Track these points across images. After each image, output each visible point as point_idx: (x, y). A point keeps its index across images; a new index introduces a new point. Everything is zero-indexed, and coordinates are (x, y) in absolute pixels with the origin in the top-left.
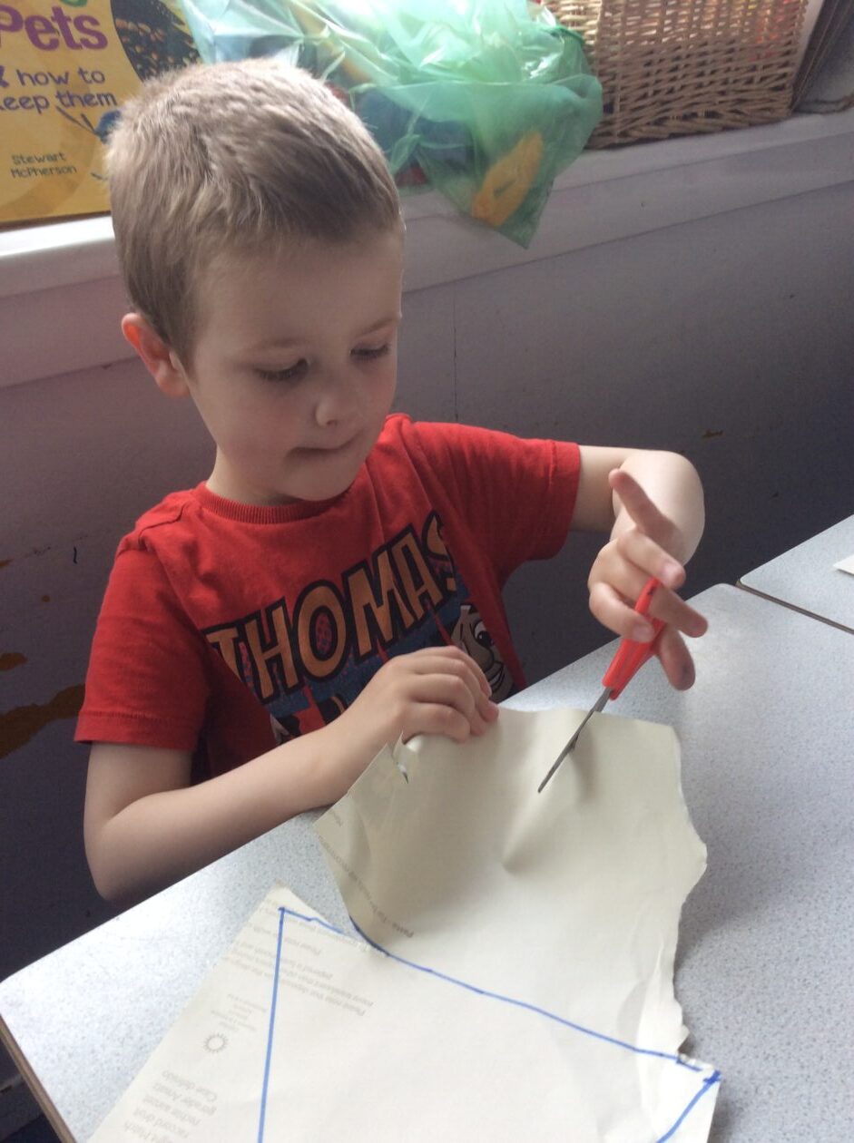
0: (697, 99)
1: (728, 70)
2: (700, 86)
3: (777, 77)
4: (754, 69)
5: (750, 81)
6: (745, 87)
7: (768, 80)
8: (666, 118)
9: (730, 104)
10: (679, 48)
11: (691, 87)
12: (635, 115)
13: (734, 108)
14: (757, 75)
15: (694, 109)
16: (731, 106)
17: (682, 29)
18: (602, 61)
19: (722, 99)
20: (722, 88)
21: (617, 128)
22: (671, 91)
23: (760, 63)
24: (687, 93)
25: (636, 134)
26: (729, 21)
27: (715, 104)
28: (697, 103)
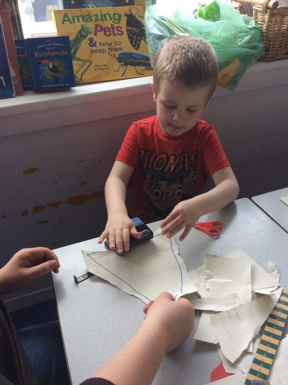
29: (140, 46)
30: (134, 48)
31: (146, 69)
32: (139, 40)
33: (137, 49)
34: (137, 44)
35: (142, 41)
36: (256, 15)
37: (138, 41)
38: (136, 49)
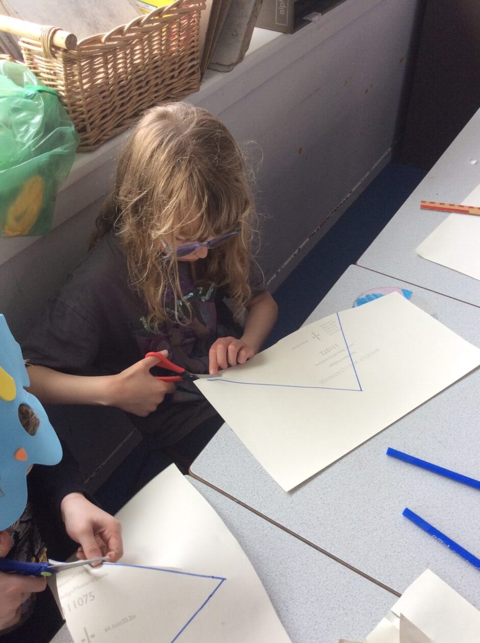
0: (140, 103)
1: (157, 78)
2: (141, 94)
3: (188, 68)
4: (173, 70)
5: (172, 77)
6: (169, 82)
7: (184, 72)
8: (124, 119)
9: (162, 95)
10: (122, 81)
11: (135, 98)
12: (102, 128)
13: (166, 97)
14: (176, 73)
15: (141, 108)
16: (163, 97)
17: (121, 70)
18: (72, 105)
19: (156, 95)
20: (156, 89)
21: (91, 141)
22: (122, 105)
23: (176, 66)
24: (133, 101)
25: (106, 137)
26: (151, 52)
27: (153, 100)
28: (142, 104)
36: (32, 60)
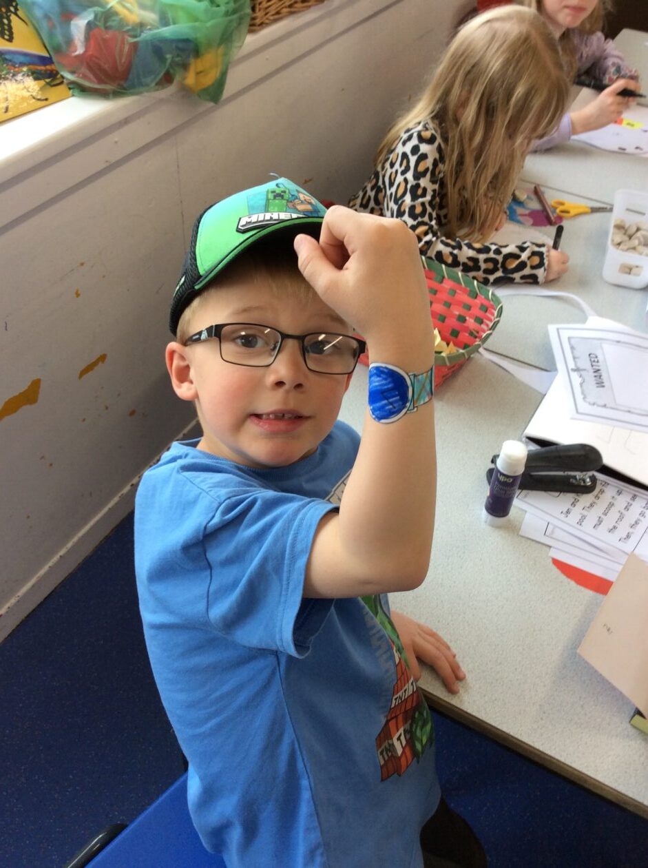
12: (266, 11)
21: (258, 21)
25: (268, 21)
29: (13, 30)
30: (3, 38)
31: (48, 87)
32: (5, 15)
33: (11, 40)
34: (6, 27)
35: (13, 17)
37: (4, 18)
38: (7, 40)
